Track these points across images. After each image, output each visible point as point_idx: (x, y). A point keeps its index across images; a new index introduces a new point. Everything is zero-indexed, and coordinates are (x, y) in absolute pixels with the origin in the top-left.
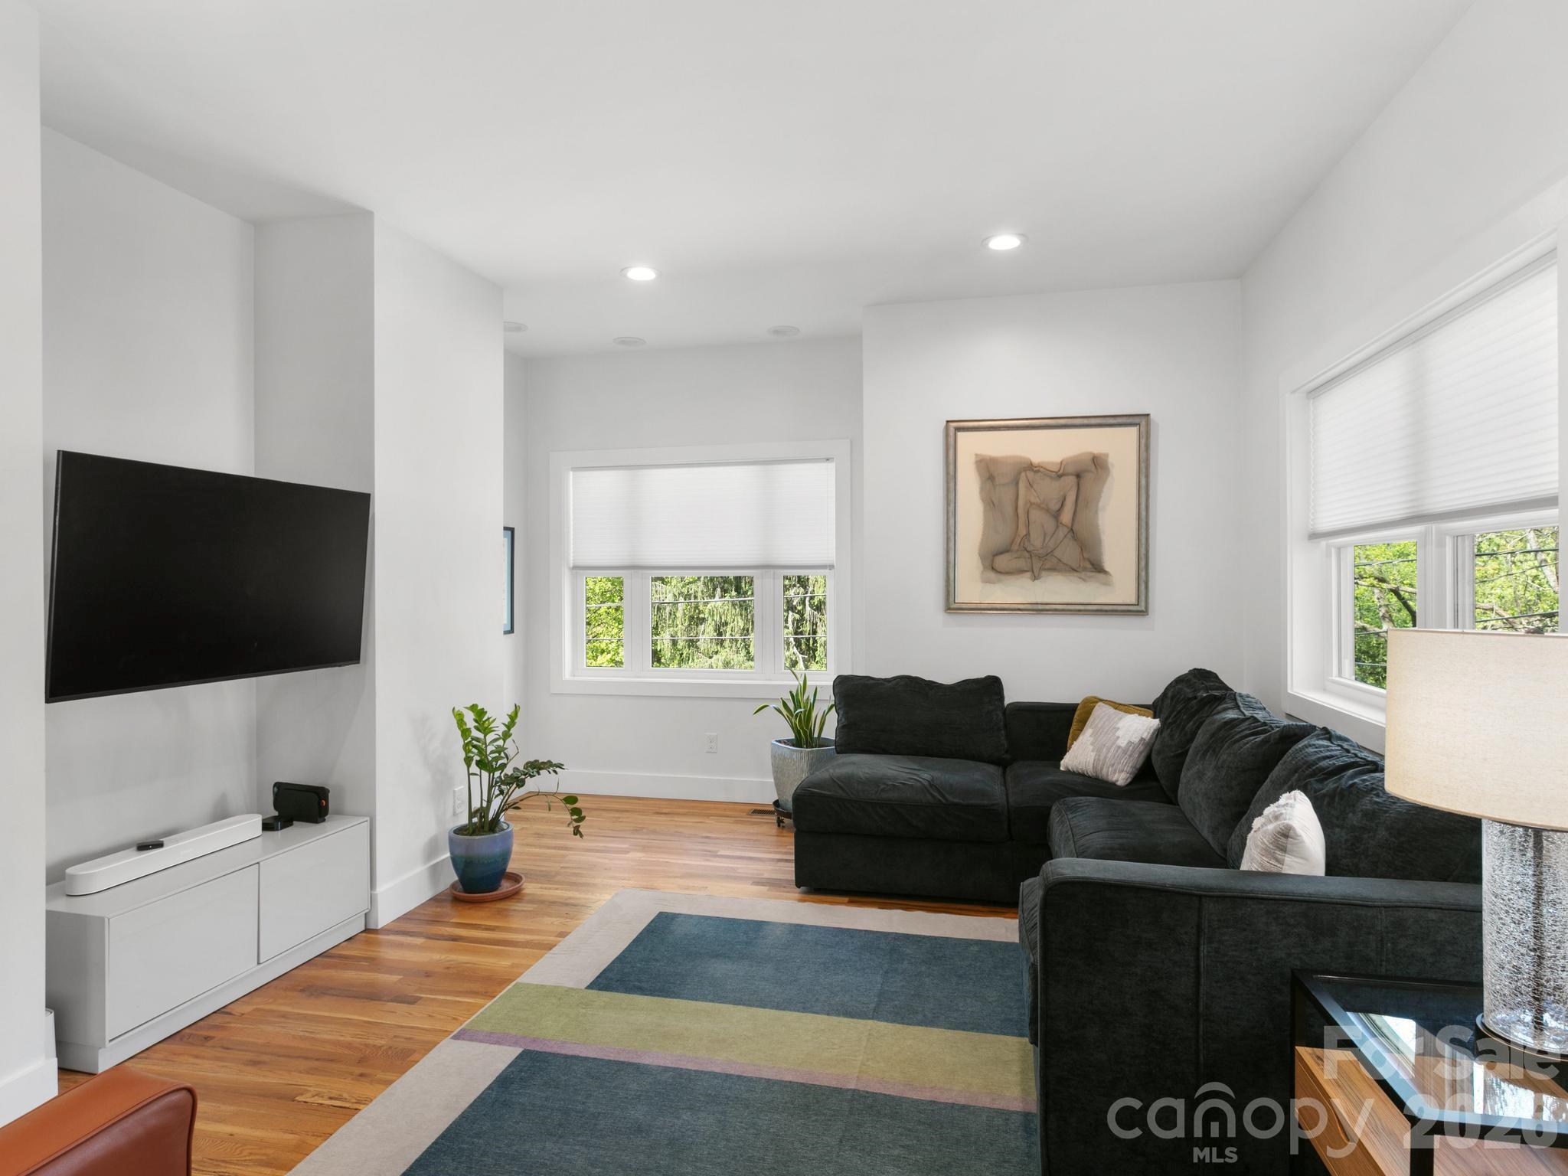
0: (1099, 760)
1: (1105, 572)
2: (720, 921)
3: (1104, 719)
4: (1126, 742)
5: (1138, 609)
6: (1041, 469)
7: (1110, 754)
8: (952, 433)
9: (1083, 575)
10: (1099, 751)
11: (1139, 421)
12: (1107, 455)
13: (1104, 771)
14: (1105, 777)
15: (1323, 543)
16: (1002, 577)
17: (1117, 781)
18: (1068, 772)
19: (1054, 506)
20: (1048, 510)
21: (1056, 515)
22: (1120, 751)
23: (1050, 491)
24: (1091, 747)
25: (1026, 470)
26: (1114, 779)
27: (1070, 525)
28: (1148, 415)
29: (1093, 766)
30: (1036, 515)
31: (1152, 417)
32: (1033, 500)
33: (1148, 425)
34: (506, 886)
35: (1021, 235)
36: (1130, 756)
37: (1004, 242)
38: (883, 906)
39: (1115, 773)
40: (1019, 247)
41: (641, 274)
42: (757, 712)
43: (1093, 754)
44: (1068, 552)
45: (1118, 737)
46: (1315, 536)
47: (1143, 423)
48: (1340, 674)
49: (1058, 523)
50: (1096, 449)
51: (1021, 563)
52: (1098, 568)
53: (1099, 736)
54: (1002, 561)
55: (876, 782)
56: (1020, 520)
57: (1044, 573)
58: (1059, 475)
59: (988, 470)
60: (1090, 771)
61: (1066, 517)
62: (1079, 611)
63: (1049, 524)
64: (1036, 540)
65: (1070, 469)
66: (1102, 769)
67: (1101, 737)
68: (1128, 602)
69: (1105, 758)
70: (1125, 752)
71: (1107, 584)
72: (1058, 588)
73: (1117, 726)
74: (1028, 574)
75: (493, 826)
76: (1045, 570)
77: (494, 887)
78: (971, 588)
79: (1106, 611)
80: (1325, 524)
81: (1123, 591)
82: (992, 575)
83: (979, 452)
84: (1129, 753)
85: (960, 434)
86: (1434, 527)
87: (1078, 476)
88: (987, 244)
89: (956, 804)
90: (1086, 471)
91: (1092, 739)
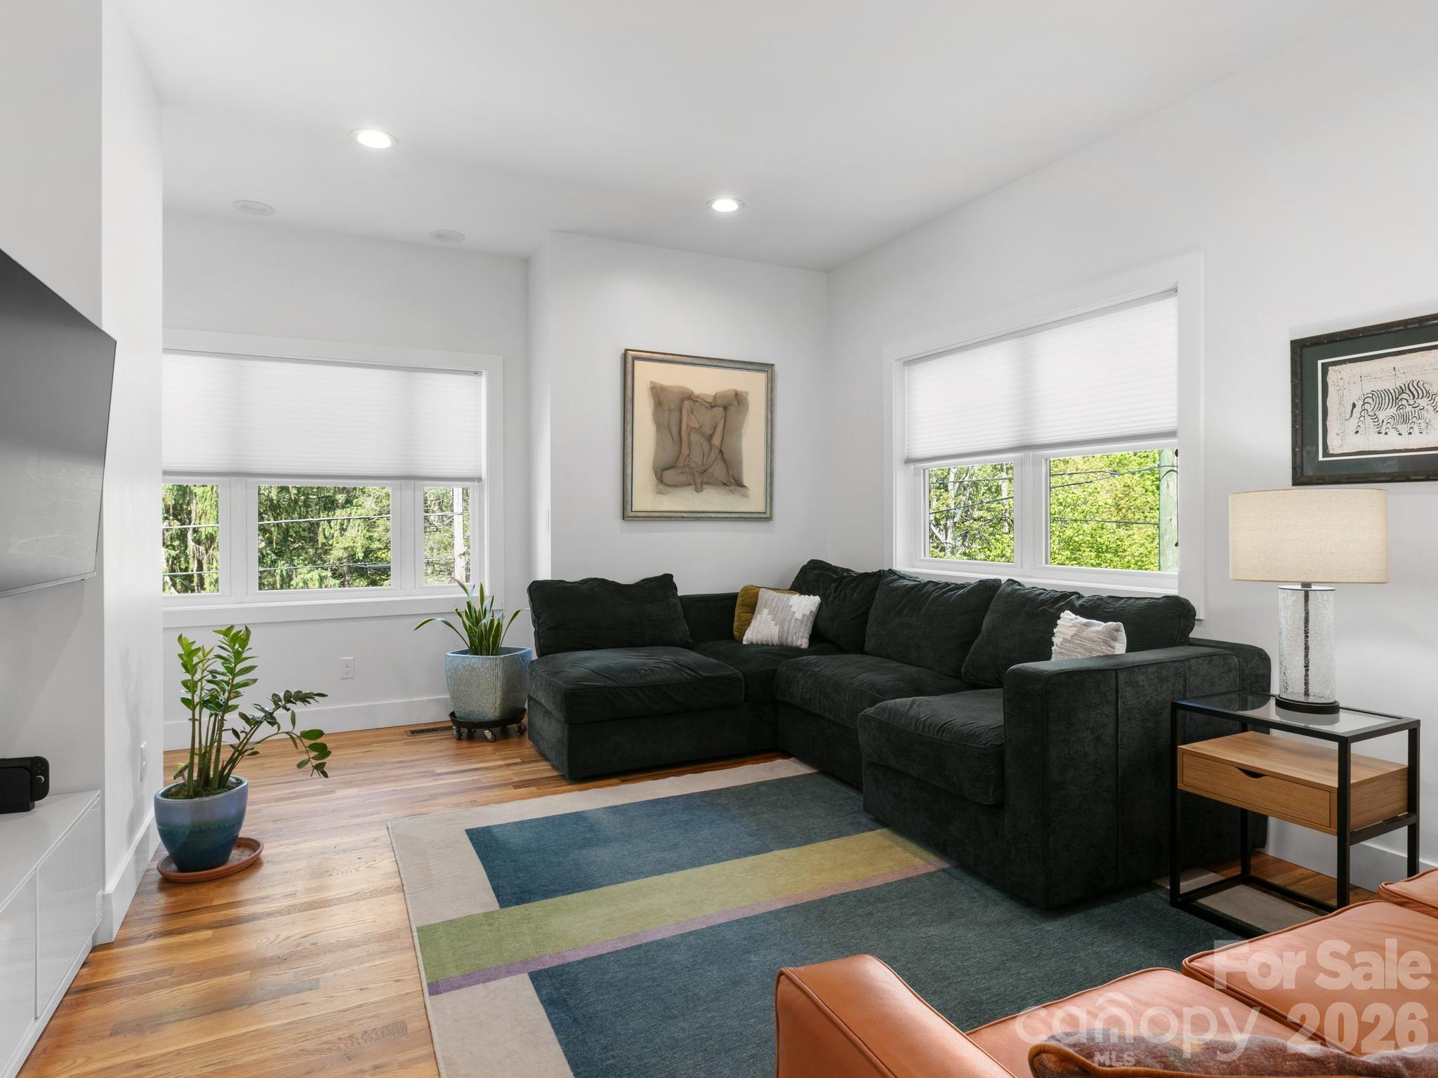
0: (783, 631)
1: (742, 486)
2: (538, 821)
3: (775, 601)
4: (801, 615)
5: (764, 517)
6: (699, 400)
7: (792, 626)
8: (629, 360)
9: (732, 488)
10: (782, 624)
11: (766, 368)
12: (747, 393)
13: (789, 640)
14: (790, 644)
15: (912, 466)
16: (671, 489)
17: (801, 645)
18: (752, 645)
19: (708, 431)
20: (703, 434)
21: (709, 438)
22: (798, 622)
23: (706, 418)
24: (773, 623)
25: (688, 398)
26: (799, 644)
27: (719, 447)
28: (773, 365)
29: (779, 637)
30: (695, 438)
31: (777, 368)
32: (693, 425)
33: (773, 372)
34: (237, 856)
35: (738, 200)
36: (806, 625)
37: (725, 205)
38: (654, 778)
39: (798, 640)
40: (738, 210)
41: (374, 139)
42: (417, 628)
43: (777, 628)
44: (718, 470)
45: (794, 612)
46: (909, 461)
47: (770, 371)
48: (925, 556)
49: (711, 446)
50: (740, 388)
51: (683, 478)
52: (740, 484)
53: (777, 613)
54: (670, 476)
55: (632, 669)
56: (683, 443)
57: (704, 486)
58: (712, 406)
59: (658, 394)
60: (776, 640)
61: (716, 441)
62: (727, 518)
63: (706, 446)
64: (697, 459)
65: (719, 402)
66: (787, 638)
67: (778, 614)
68: (759, 511)
69: (789, 629)
70: (802, 622)
71: (745, 496)
72: (712, 500)
73: (789, 604)
74: (693, 487)
75: (223, 783)
76: (705, 483)
77: (224, 859)
78: (645, 498)
79: (745, 518)
80: (919, 452)
81: (755, 502)
82: (661, 487)
83: (653, 381)
84: (805, 623)
85: (637, 363)
86: (1031, 453)
87: (725, 408)
88: (711, 206)
89: (709, 678)
90: (730, 404)
91: (771, 616)
